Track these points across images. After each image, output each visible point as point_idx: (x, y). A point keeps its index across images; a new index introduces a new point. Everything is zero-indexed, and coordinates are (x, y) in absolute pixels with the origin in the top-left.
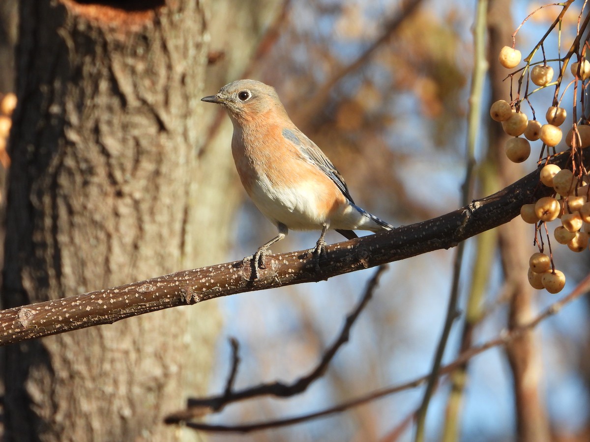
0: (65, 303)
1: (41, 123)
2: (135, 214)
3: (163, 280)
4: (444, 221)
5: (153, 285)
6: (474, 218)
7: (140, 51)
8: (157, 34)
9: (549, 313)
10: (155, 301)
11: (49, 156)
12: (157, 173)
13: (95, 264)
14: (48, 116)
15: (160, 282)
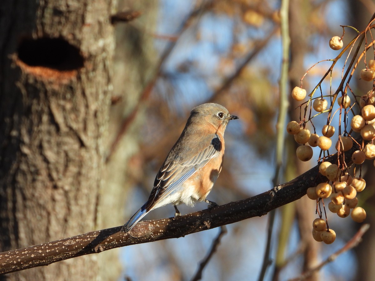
0: (18, 252)
1: (5, 142)
2: (65, 199)
3: (80, 237)
4: (258, 199)
5: (74, 241)
6: (278, 197)
7: (68, 96)
8: (79, 85)
9: (328, 261)
10: (75, 251)
11: (10, 163)
12: (79, 174)
13: (40, 231)
14: (10, 137)
15: (78, 239)
